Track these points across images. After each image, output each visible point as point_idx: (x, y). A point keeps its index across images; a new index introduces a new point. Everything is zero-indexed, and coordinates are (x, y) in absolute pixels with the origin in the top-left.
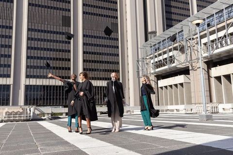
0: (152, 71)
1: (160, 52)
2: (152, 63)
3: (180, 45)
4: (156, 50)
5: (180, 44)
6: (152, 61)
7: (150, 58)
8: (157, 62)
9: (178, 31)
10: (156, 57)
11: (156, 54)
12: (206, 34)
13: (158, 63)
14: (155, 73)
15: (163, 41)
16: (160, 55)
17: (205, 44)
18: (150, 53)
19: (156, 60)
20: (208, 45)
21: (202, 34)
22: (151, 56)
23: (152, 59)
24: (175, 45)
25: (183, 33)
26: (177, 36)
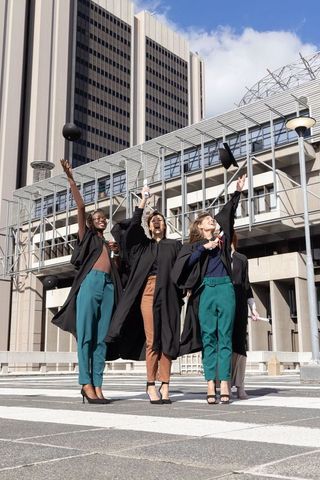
0: (35, 265)
1: (60, 217)
2: (37, 245)
3: (115, 207)
4: (50, 210)
5: (116, 203)
6: (37, 238)
7: (33, 230)
8: (49, 242)
9: (112, 171)
10: (49, 228)
11: (50, 220)
12: (179, 188)
13: (53, 244)
14: (42, 269)
15: (60, 194)
16: (60, 224)
17: (175, 211)
18: (33, 217)
19: (49, 235)
20: (182, 214)
21: (170, 186)
22: (36, 224)
23: (38, 232)
24: (103, 205)
25: (123, 177)
26: (110, 182)
